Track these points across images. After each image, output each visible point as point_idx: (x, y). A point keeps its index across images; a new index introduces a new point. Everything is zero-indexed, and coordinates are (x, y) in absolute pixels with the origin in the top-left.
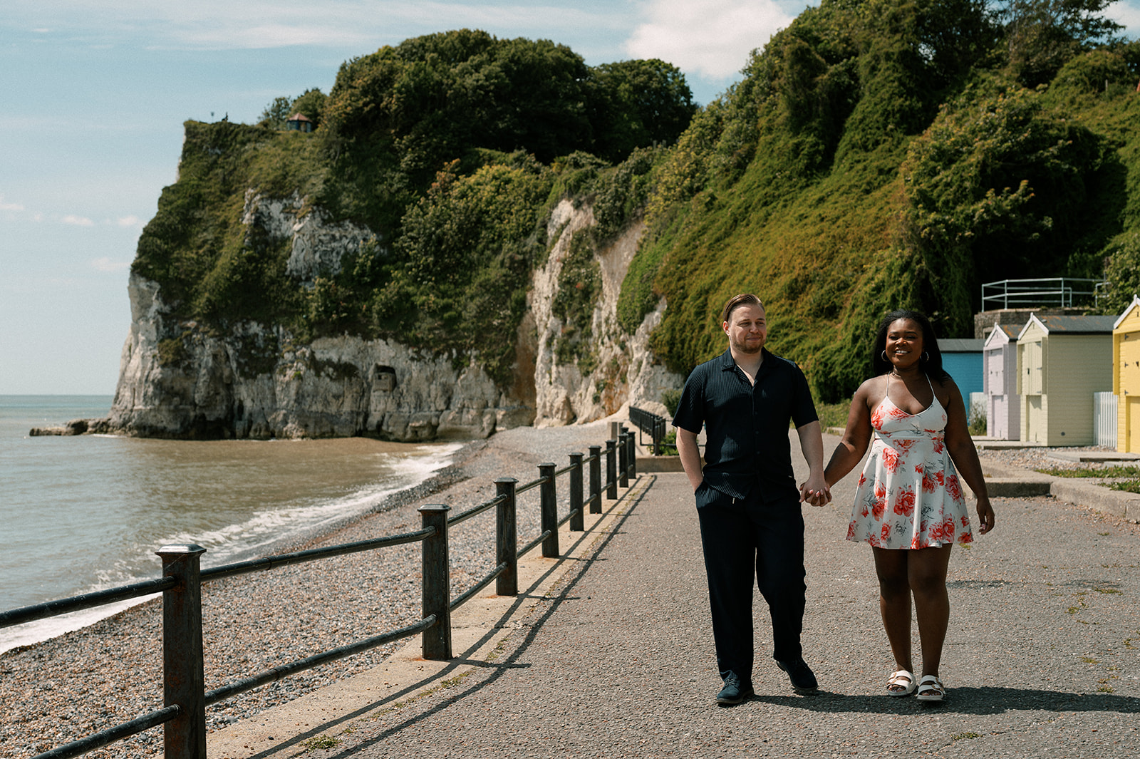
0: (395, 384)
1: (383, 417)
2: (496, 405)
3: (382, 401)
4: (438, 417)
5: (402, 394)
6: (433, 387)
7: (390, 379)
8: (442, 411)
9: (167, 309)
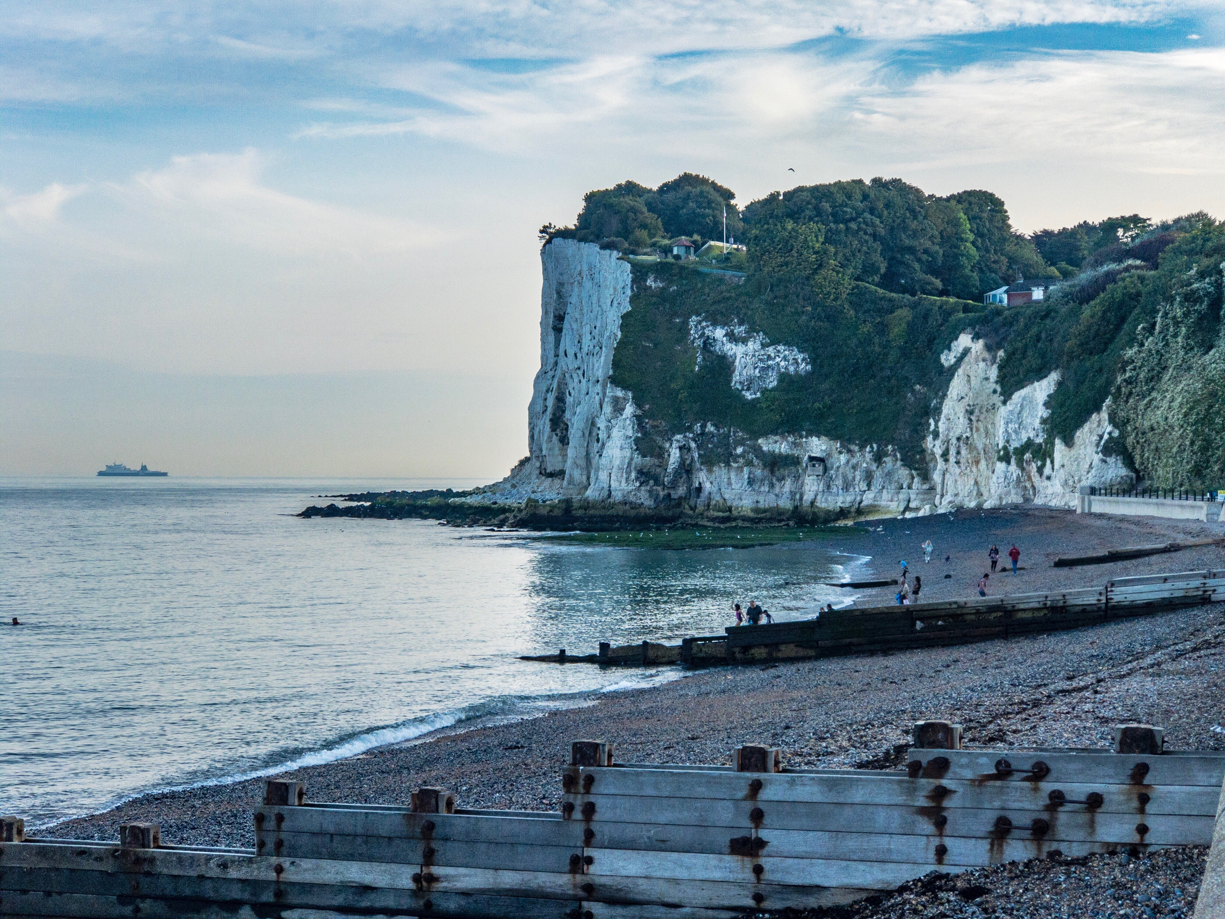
0: (826, 470)
1: (816, 496)
2: (910, 487)
3: (816, 484)
4: (862, 495)
5: (831, 478)
6: (857, 473)
7: (821, 468)
8: (865, 491)
9: (639, 412)
